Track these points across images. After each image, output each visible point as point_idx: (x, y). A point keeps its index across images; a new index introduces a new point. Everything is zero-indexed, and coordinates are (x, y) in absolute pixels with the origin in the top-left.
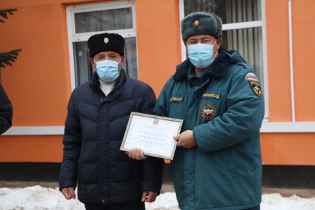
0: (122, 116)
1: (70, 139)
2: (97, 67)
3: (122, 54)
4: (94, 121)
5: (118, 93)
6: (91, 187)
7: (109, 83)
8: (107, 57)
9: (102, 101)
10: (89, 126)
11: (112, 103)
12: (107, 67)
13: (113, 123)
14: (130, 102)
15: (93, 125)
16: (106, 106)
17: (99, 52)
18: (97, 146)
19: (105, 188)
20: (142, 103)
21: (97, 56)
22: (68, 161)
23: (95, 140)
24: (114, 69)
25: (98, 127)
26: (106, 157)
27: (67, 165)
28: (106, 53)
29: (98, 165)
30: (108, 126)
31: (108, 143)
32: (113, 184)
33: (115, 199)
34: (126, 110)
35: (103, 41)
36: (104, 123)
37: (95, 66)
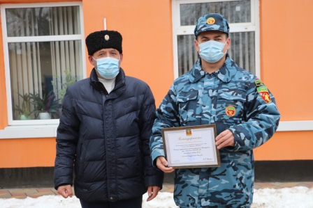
0: (127, 113)
2: (98, 64)
3: (121, 52)
4: (99, 118)
5: (121, 90)
6: (97, 186)
7: (108, 80)
8: (108, 54)
9: (104, 98)
10: (93, 124)
11: (116, 100)
12: (107, 64)
13: (118, 120)
14: (133, 99)
15: (99, 122)
16: (110, 103)
17: (100, 49)
18: (104, 143)
19: (113, 185)
20: (144, 100)
21: (98, 53)
22: (64, 158)
23: (101, 138)
24: (115, 66)
25: (103, 124)
26: (114, 154)
27: (63, 161)
28: (107, 50)
29: (105, 162)
30: (114, 124)
31: (115, 140)
32: (121, 181)
33: (122, 195)
34: (130, 107)
35: (104, 38)
36: (110, 120)
37: (95, 64)
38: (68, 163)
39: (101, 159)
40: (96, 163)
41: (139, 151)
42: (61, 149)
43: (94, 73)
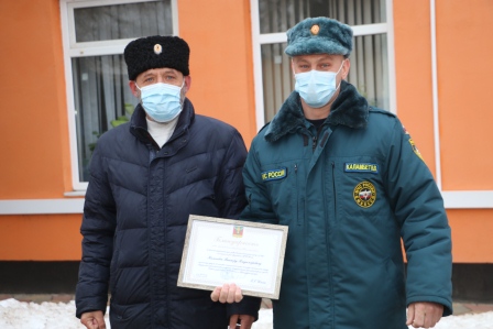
0: (189, 184)
1: (94, 224)
2: (143, 96)
3: (186, 73)
4: (140, 192)
5: (180, 143)
6: (136, 310)
7: (164, 124)
8: (160, 78)
9: (152, 156)
10: (129, 200)
11: (171, 160)
12: (160, 96)
13: (173, 196)
14: (203, 158)
15: (139, 199)
16: (160, 164)
17: (145, 69)
18: (146, 237)
19: (161, 311)
20: (225, 159)
21: (143, 76)
23: (142, 227)
24: (173, 99)
25: (146, 203)
26: (162, 255)
28: (159, 72)
29: (148, 270)
30: (164, 201)
31: (165, 231)
32: (175, 304)
34: (197, 172)
35: (152, 50)
36: (157, 196)
37: (139, 95)
39: (140, 265)
40: (133, 272)
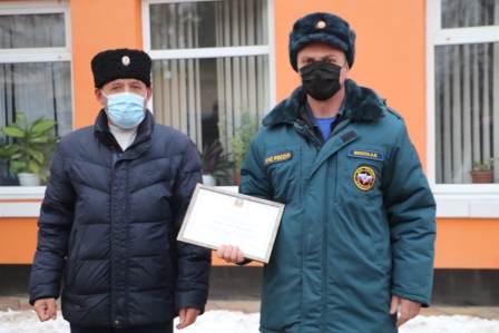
0: (151, 184)
2: (109, 103)
4: (103, 190)
5: (144, 147)
6: (95, 300)
7: (126, 130)
8: (127, 87)
9: (115, 158)
10: (93, 198)
11: (134, 162)
12: (126, 104)
13: (135, 195)
14: (163, 162)
15: (103, 197)
16: (123, 166)
17: (113, 79)
18: (109, 232)
19: (121, 301)
20: (182, 164)
21: (110, 85)
22: (47, 253)
23: (106, 222)
24: (137, 108)
25: (110, 201)
26: (124, 249)
27: (46, 260)
28: (126, 82)
29: (110, 262)
30: (127, 200)
31: (128, 228)
32: (134, 295)
33: (136, 319)
34: (157, 175)
35: (121, 61)
36: (121, 195)
37: (105, 102)
38: (53, 263)
39: (103, 258)
40: (96, 263)
41: (167, 246)
42: (45, 239)
43: (103, 117)
